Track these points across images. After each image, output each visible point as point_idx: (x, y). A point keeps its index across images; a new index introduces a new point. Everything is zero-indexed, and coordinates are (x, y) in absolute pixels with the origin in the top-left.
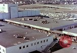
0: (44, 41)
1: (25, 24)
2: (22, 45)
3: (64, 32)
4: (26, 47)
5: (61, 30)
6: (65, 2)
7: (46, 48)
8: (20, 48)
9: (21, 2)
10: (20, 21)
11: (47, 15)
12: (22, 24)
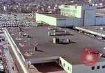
9: (101, 4)
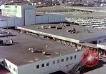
0: (71, 57)
1: (45, 34)
2: (40, 63)
3: (99, 46)
4: (45, 65)
5: (95, 43)
6: (101, 3)
7: (74, 68)
8: (38, 67)
9: (40, 3)
10: (39, 29)
11: (76, 22)
12: (41, 33)
